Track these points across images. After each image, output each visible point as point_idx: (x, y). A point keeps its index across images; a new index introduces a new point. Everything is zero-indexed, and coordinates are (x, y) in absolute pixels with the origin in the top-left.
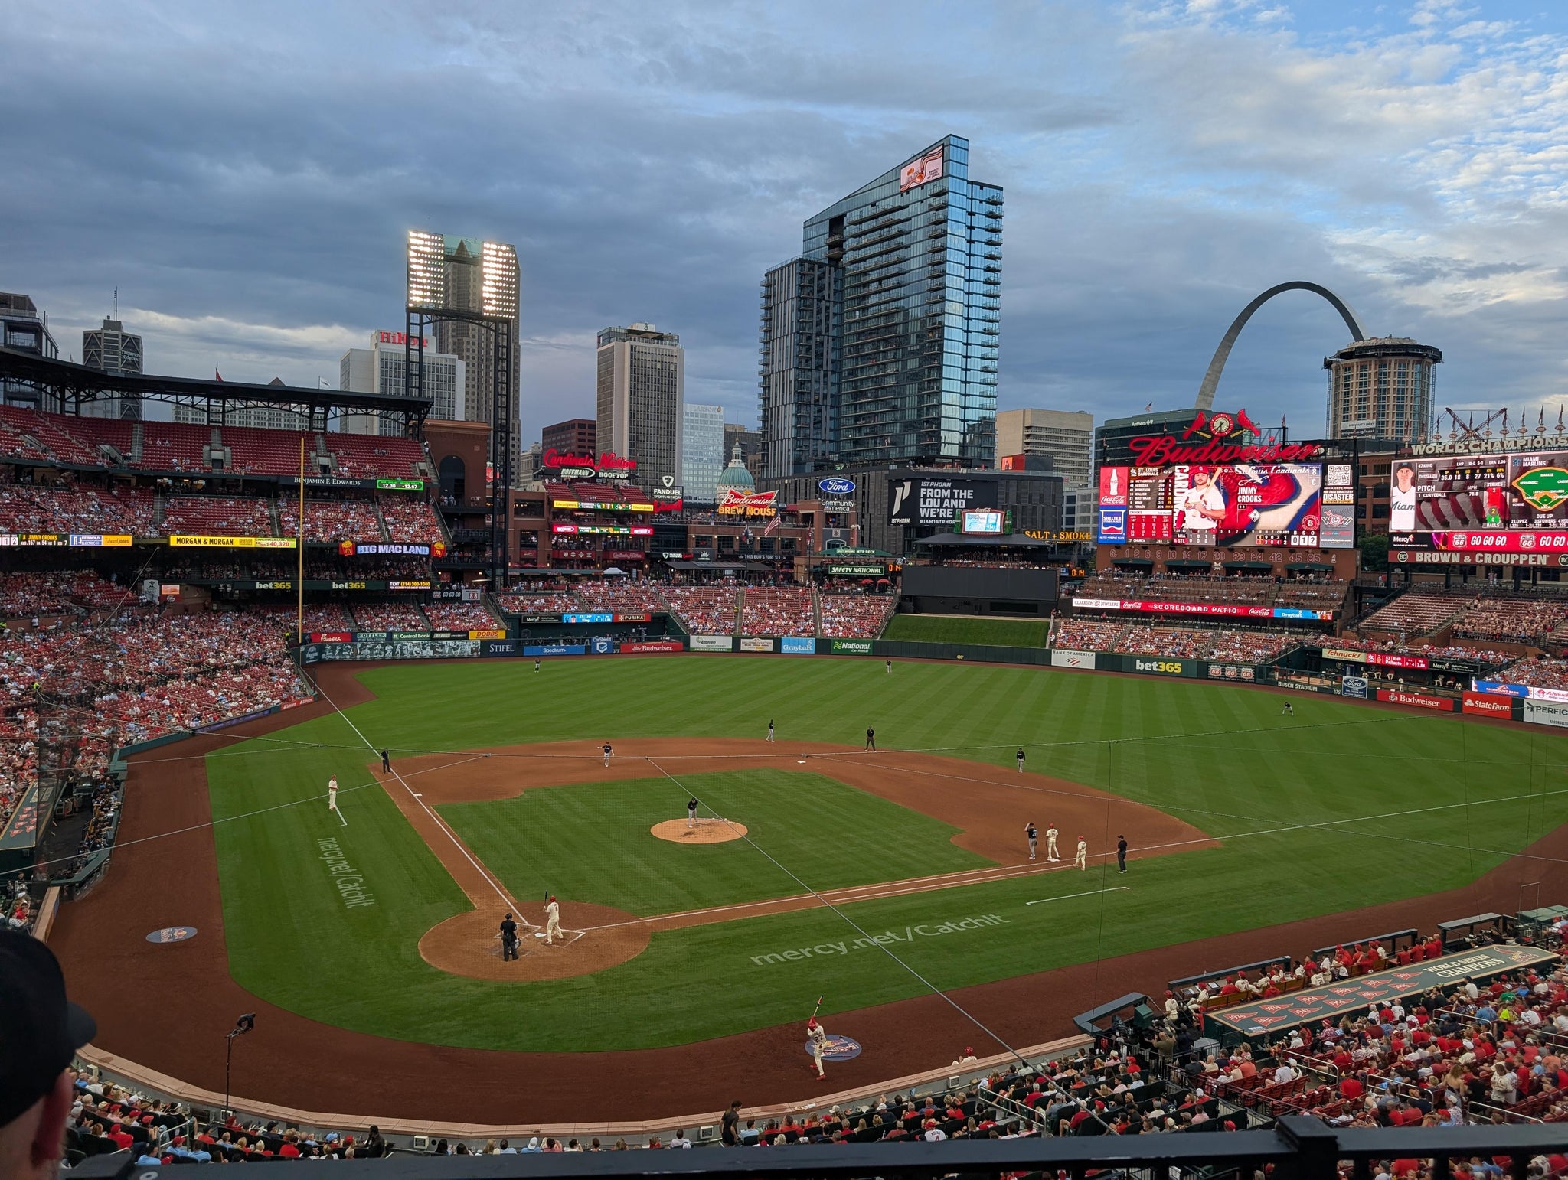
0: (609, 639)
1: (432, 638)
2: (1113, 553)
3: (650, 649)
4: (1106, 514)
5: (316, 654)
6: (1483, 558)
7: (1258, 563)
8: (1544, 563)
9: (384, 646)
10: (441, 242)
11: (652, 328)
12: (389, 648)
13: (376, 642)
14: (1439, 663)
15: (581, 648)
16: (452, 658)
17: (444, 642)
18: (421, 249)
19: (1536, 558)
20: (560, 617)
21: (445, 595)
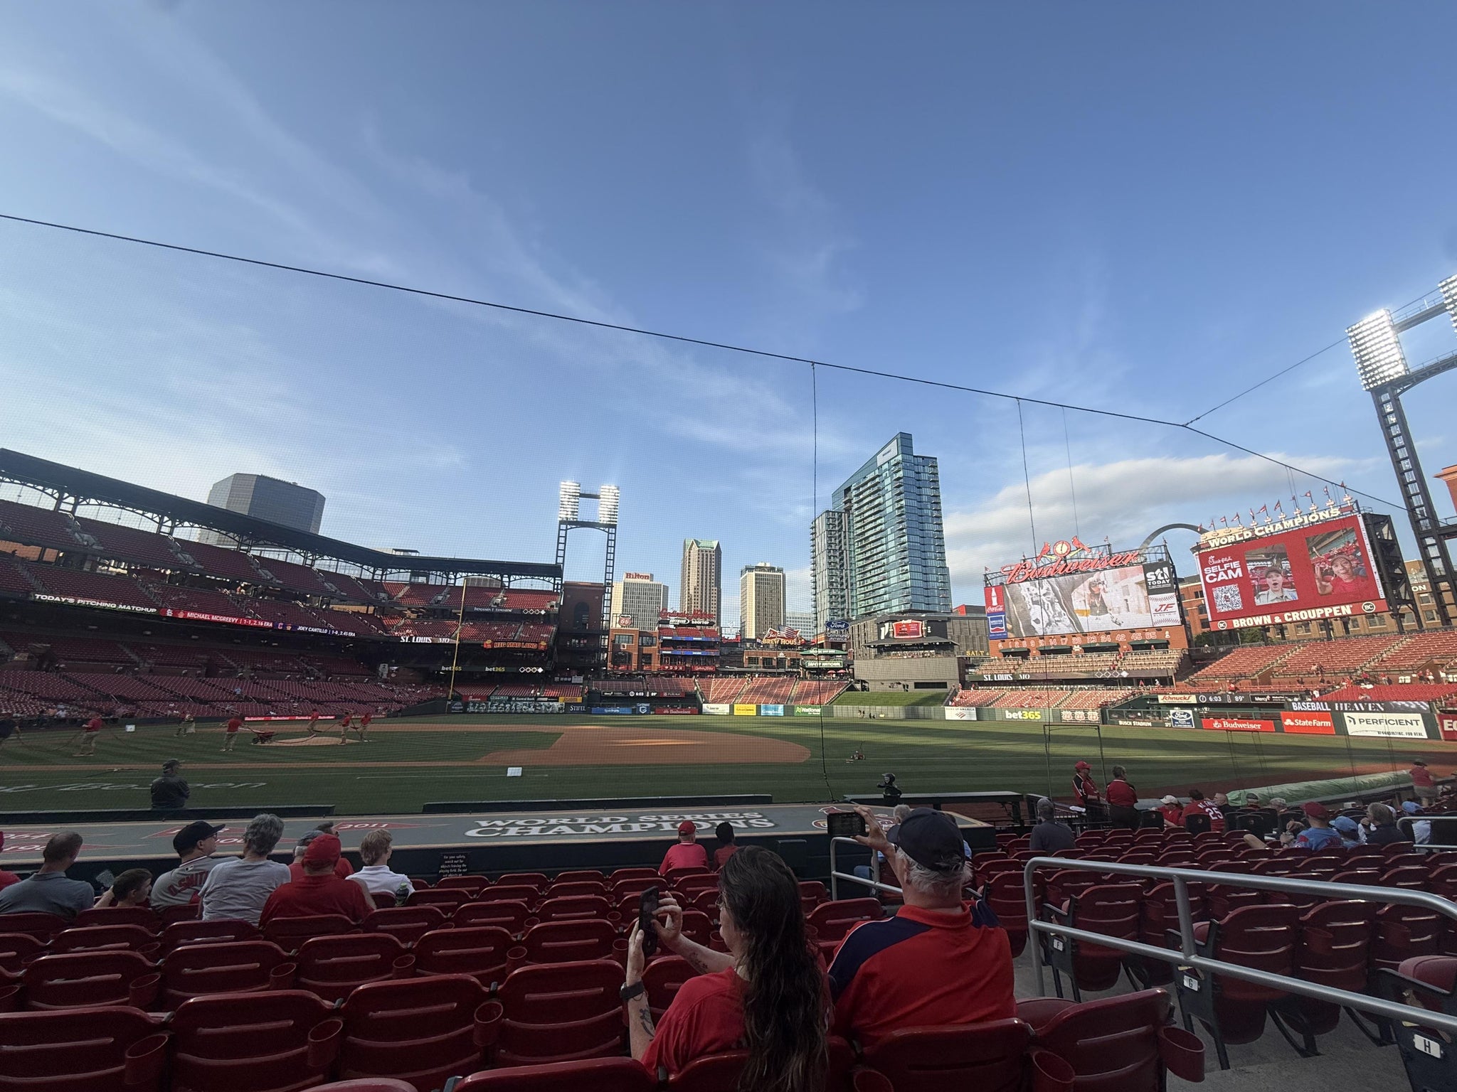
0: (648, 705)
1: (536, 701)
2: (1000, 645)
3: (675, 712)
4: (992, 619)
5: (462, 707)
6: (1291, 617)
7: (1107, 642)
8: (1349, 612)
9: (505, 704)
10: (579, 486)
11: (768, 565)
12: (508, 706)
13: (500, 702)
14: (1260, 697)
15: (627, 710)
16: (546, 713)
17: (542, 703)
18: (567, 490)
19: (1340, 609)
20: (626, 693)
21: (562, 679)
